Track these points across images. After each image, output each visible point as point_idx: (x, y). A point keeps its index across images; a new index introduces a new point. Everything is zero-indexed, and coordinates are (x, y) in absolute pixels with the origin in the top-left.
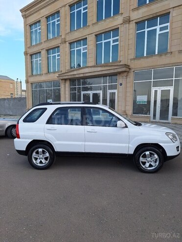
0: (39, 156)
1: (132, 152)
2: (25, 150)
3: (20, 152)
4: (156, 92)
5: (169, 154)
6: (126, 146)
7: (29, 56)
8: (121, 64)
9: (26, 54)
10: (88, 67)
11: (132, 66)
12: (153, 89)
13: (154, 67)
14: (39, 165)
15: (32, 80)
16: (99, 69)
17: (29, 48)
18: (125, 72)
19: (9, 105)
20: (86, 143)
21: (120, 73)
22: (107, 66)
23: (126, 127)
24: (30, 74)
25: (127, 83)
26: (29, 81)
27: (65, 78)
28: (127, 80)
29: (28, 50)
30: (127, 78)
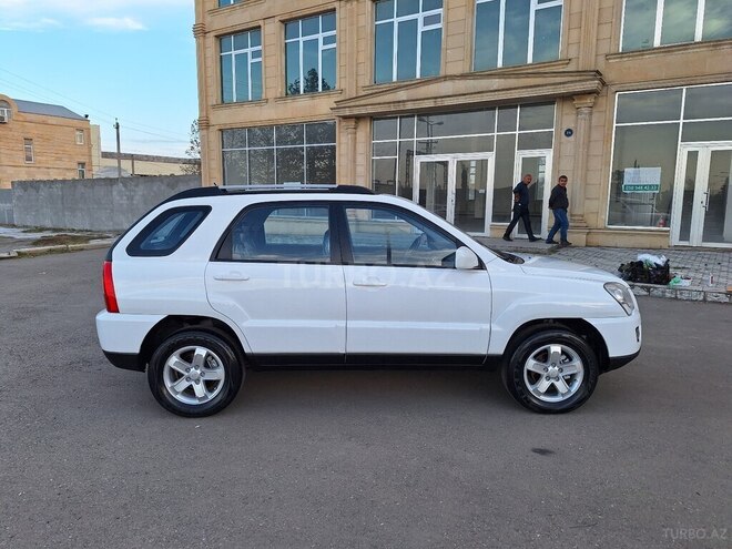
0: (188, 370)
1: (499, 348)
2: (138, 352)
3: (118, 359)
4: (693, 156)
5: (613, 352)
6: (481, 331)
7: (211, 40)
8: (569, 68)
9: (200, 31)
10: (446, 78)
11: (609, 76)
12: (683, 150)
13: (689, 81)
14: (180, 398)
15: (223, 118)
16: (496, 83)
17: (212, 12)
18: (590, 93)
19: (131, 198)
20: (352, 324)
21: (568, 98)
22: (517, 76)
23: (481, 266)
24: (214, 98)
25: (590, 127)
26: (212, 122)
27: (356, 112)
28: (590, 120)
29: (208, 19)
30: (591, 114)
